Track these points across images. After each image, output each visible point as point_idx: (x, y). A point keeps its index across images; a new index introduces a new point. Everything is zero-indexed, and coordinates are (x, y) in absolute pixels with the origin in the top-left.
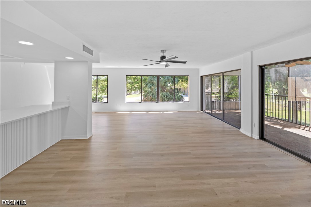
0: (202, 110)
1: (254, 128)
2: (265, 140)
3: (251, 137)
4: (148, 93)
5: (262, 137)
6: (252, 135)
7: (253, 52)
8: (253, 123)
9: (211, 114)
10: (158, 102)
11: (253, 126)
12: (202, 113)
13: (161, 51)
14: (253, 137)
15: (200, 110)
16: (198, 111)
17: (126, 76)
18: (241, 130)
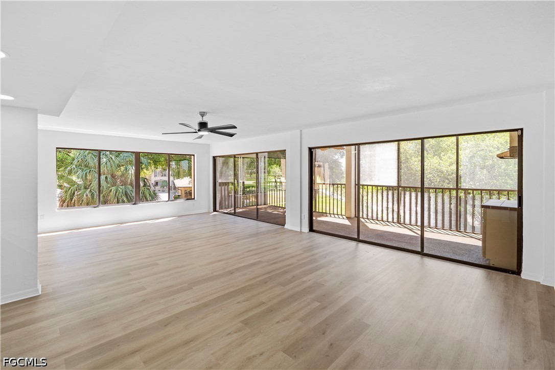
0: (215, 210)
1: (303, 221)
2: (314, 231)
3: (301, 232)
4: (79, 189)
5: (311, 229)
6: (301, 229)
7: (303, 131)
8: (303, 215)
9: (235, 214)
10: (138, 202)
11: (303, 217)
12: (215, 215)
13: (200, 112)
14: (303, 231)
15: (212, 211)
16: (209, 213)
17: (57, 148)
18: (286, 226)
